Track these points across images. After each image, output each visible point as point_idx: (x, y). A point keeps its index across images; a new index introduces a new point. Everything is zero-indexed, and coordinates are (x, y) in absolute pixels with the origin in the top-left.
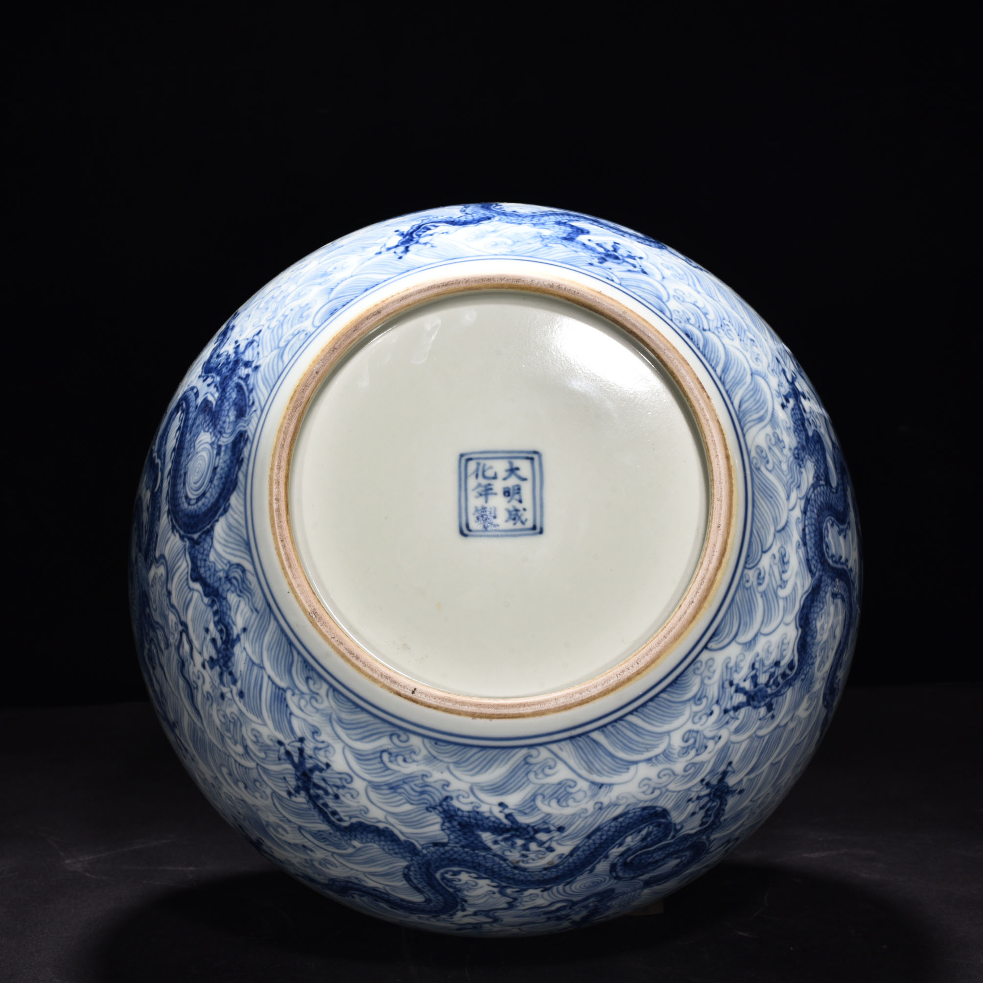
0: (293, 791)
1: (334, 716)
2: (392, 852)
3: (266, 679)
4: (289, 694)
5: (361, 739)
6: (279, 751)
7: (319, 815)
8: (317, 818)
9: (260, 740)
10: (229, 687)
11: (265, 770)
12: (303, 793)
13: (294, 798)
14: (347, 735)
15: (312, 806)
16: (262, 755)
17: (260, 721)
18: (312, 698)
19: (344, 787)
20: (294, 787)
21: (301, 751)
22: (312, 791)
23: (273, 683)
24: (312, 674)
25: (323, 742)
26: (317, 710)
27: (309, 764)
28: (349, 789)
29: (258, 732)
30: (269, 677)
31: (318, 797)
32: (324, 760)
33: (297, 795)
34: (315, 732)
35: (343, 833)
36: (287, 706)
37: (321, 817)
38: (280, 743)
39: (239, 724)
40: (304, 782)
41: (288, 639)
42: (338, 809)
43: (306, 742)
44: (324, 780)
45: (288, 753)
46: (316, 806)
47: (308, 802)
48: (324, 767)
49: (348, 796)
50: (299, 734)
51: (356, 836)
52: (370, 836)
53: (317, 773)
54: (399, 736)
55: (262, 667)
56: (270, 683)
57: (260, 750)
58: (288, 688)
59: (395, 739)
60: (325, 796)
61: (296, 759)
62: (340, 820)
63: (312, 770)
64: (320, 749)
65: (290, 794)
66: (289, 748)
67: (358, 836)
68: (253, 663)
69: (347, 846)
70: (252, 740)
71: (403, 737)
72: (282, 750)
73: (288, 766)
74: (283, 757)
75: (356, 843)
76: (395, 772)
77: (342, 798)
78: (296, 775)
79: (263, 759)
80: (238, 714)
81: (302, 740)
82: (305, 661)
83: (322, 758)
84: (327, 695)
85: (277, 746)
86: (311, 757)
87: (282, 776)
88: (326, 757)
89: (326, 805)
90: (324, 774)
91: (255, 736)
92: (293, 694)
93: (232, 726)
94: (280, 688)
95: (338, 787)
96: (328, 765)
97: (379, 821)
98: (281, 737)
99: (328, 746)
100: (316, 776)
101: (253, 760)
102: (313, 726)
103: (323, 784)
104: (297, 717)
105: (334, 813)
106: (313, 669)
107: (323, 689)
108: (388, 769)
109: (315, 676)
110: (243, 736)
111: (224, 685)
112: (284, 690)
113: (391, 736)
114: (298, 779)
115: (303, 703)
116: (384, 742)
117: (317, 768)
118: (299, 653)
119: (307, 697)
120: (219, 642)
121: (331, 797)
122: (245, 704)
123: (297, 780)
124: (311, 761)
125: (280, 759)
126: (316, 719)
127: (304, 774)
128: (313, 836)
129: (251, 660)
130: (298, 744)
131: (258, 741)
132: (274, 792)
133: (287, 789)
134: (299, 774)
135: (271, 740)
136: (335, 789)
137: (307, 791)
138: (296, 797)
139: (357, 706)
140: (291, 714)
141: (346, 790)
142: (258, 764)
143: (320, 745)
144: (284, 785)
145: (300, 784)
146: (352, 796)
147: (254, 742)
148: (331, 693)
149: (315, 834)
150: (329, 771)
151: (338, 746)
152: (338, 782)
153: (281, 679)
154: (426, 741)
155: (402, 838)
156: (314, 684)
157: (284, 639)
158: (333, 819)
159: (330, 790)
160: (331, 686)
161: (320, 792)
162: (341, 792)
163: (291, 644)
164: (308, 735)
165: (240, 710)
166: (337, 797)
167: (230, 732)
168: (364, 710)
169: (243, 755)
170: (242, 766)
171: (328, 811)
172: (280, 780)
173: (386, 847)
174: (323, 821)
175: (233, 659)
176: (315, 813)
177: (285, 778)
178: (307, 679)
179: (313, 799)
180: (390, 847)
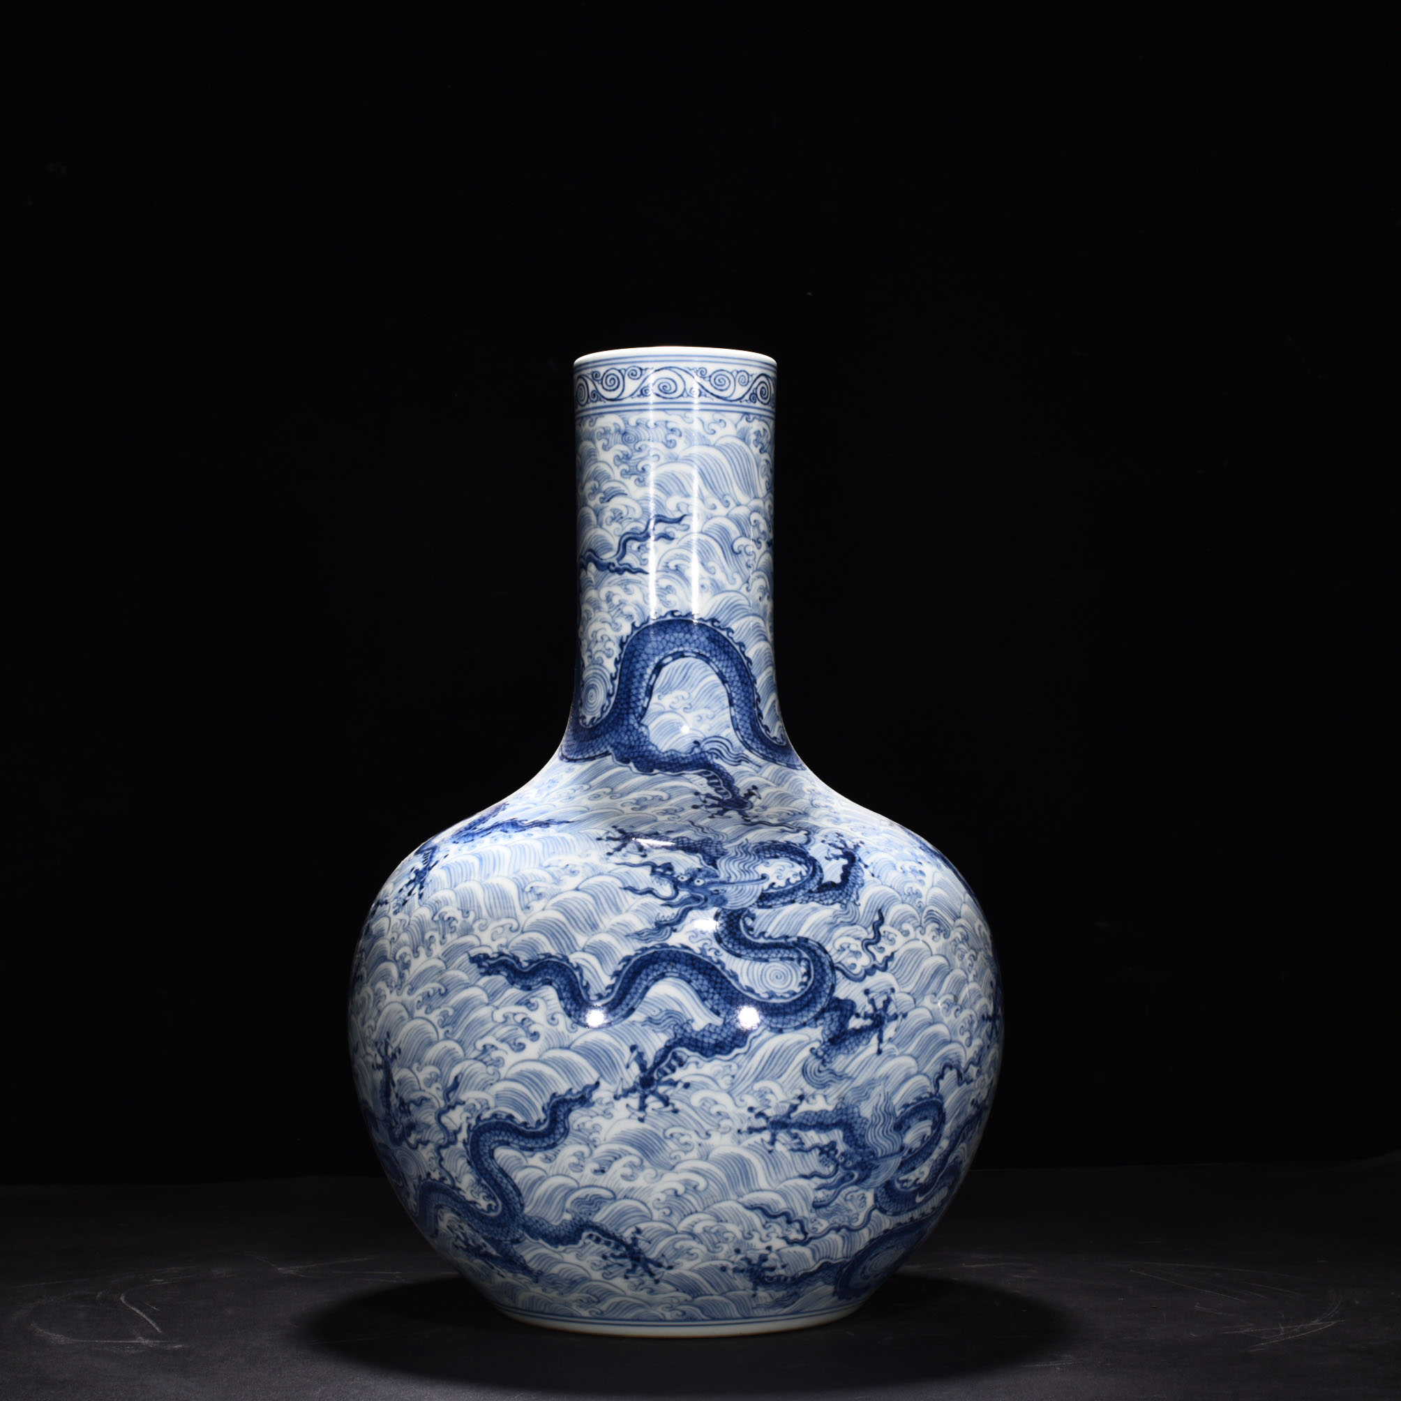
0: (638, 1236)
1: (648, 1307)
2: (541, 1222)
3: (713, 1291)
4: (689, 1298)
5: (619, 1303)
6: (667, 1261)
7: (607, 1229)
8: (607, 1225)
9: (686, 1256)
10: (737, 1263)
11: (668, 1234)
12: (629, 1241)
13: (633, 1229)
14: (629, 1302)
15: (617, 1235)
16: (678, 1245)
17: (696, 1268)
18: (672, 1307)
19: (605, 1268)
20: (639, 1241)
21: (652, 1274)
22: (624, 1249)
23: (706, 1295)
24: (684, 1317)
25: (642, 1289)
26: (662, 1303)
27: (640, 1269)
28: (600, 1269)
29: (692, 1260)
30: (711, 1295)
31: (617, 1248)
32: (632, 1280)
33: (632, 1236)
34: (652, 1292)
35: (582, 1223)
36: (684, 1292)
37: (605, 1228)
38: (670, 1268)
39: (711, 1248)
40: (634, 1253)
41: (718, 1319)
42: (597, 1246)
43: (653, 1282)
44: (621, 1265)
45: (659, 1265)
46: (614, 1237)
47: (621, 1236)
48: (629, 1275)
49: (597, 1263)
50: (662, 1284)
51: (572, 1226)
52: (563, 1233)
53: (630, 1267)
54: (597, 1313)
55: (721, 1295)
56: (707, 1292)
57: (682, 1247)
58: (693, 1300)
59: (599, 1312)
60: (613, 1252)
61: (651, 1266)
62: (590, 1236)
63: (635, 1266)
64: (640, 1284)
65: (639, 1231)
66: (661, 1270)
67: (570, 1227)
68: (730, 1290)
69: (573, 1208)
70: (693, 1248)
71: (594, 1314)
72: (665, 1264)
73: (653, 1255)
74: (661, 1260)
75: (568, 1217)
76: (581, 1292)
77: (601, 1259)
78: (643, 1254)
79: (675, 1243)
80: (716, 1255)
81: (657, 1282)
82: (695, 1320)
83: (633, 1280)
84: (662, 1314)
85: (671, 1263)
86: (642, 1275)
87: (653, 1242)
88: (632, 1282)
89: (608, 1244)
90: (623, 1270)
91: (692, 1255)
92: (686, 1300)
93: (716, 1240)
94: (698, 1296)
95: (608, 1266)
96: (626, 1277)
97: (564, 1251)
98: (672, 1272)
99: (636, 1289)
100: (628, 1263)
101: (683, 1232)
102: (656, 1294)
103: (620, 1261)
104: (671, 1292)
105: (598, 1240)
106: (685, 1320)
107: (668, 1315)
108: (587, 1292)
109: (680, 1318)
110: (702, 1243)
111: (742, 1259)
112: (694, 1297)
113: (602, 1312)
114: (640, 1252)
115: (675, 1301)
116: (604, 1307)
117: (632, 1271)
118: (703, 1320)
119: (675, 1305)
120: (768, 1273)
121: (608, 1255)
122: (716, 1266)
123: (640, 1250)
124: (640, 1273)
125: (663, 1255)
126: (659, 1298)
127: (638, 1259)
128: (601, 1198)
129: (734, 1290)
130: (657, 1277)
131: (687, 1253)
132: (651, 1220)
133: (643, 1234)
134: (642, 1256)
135: (678, 1264)
136: (610, 1263)
137: (628, 1247)
138: (633, 1233)
139: (638, 1320)
140: (678, 1290)
141: (602, 1267)
142: (677, 1233)
143: (642, 1287)
144: (647, 1235)
145: (635, 1248)
146: (595, 1264)
147: (690, 1249)
148: (661, 1317)
149: (601, 1203)
150: (623, 1274)
151: (629, 1293)
152: (611, 1270)
153: (702, 1300)
154: (578, 1315)
155: (541, 1241)
156: (677, 1315)
157: (720, 1316)
158: (596, 1234)
159: (612, 1259)
160: (665, 1321)
161: (618, 1253)
162: (604, 1263)
163: (714, 1319)
164: (655, 1287)
165: (717, 1259)
166: (604, 1257)
167: (715, 1234)
168: (632, 1320)
169: (693, 1226)
170: (689, 1215)
171: (604, 1239)
172: (653, 1236)
173: (547, 1225)
174: (601, 1225)
175: (748, 1278)
176: (611, 1229)
177: (650, 1242)
178: (684, 1313)
179: (620, 1242)
180: (544, 1227)
